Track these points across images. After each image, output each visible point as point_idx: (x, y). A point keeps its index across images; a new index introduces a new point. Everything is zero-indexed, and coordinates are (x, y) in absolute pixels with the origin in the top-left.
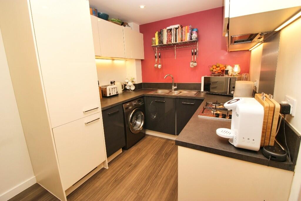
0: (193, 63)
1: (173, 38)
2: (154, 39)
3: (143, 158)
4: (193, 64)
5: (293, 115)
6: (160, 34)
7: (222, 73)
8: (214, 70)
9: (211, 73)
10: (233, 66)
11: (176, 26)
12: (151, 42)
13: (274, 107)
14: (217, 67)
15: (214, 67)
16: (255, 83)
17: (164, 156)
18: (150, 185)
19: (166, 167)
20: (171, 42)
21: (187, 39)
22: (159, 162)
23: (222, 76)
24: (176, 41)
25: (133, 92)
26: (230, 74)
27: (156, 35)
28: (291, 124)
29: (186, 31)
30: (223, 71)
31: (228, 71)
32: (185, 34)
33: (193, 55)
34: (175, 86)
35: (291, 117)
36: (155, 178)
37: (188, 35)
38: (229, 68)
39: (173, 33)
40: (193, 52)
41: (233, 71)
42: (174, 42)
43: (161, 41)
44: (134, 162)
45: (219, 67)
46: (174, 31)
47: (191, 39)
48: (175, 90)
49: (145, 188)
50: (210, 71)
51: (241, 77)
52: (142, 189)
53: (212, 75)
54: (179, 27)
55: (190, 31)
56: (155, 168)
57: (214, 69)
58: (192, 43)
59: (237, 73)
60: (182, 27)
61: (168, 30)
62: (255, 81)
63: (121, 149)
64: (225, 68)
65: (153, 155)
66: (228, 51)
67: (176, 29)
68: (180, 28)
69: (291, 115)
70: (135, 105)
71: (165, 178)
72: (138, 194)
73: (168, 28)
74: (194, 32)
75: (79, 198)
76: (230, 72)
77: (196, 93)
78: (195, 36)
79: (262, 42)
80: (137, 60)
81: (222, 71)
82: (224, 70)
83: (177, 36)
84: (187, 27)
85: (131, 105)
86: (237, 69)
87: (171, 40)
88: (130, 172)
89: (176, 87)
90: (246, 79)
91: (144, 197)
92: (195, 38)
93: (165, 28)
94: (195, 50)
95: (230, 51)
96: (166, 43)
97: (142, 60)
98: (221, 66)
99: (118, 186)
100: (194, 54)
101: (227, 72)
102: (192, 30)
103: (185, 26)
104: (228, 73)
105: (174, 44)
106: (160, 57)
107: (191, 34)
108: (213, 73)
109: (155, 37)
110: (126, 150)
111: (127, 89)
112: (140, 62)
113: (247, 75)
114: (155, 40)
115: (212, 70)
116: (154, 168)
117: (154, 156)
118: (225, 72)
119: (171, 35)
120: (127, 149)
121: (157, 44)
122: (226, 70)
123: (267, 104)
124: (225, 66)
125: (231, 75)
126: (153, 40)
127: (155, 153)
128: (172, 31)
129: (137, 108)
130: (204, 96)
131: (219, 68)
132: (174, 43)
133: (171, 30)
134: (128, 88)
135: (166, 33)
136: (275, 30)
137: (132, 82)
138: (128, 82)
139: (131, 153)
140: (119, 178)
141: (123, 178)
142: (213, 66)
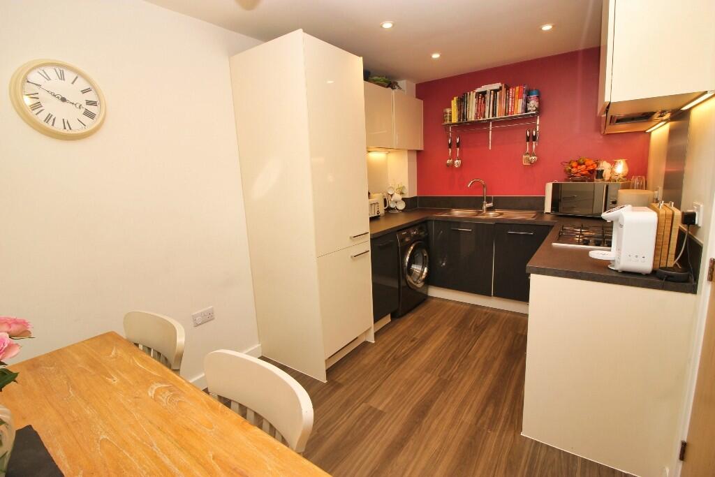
0: (528, 156)
1: (488, 109)
2: (448, 110)
3: (433, 331)
4: (527, 159)
5: (700, 225)
6: (462, 102)
7: (590, 176)
8: (574, 170)
9: (566, 176)
10: (613, 163)
11: (496, 86)
12: (443, 116)
13: (673, 215)
14: (580, 164)
15: (574, 164)
16: (657, 192)
17: (472, 330)
18: (457, 368)
19: (481, 345)
20: (484, 117)
21: (519, 111)
22: (466, 339)
23: (589, 181)
24: (494, 114)
25: (403, 214)
26: (607, 178)
27: (454, 103)
28: (697, 238)
29: (517, 96)
30: (591, 172)
31: (602, 171)
32: (514, 103)
33: (528, 140)
34: (488, 203)
35: (697, 227)
36: (464, 358)
37: (520, 103)
38: (605, 166)
39: (488, 98)
40: (528, 135)
41: (612, 172)
42: (491, 115)
43: (462, 114)
44: (418, 336)
45: (584, 164)
46: (492, 96)
47: (526, 111)
48: (489, 209)
49: (450, 371)
50: (565, 171)
51: (629, 183)
52: (444, 371)
53: (569, 180)
54: (501, 88)
55: (524, 96)
56: (461, 345)
57: (572, 168)
58: (528, 119)
59: (621, 176)
60: (508, 89)
61: (479, 93)
62: (657, 189)
63: (390, 315)
64: (596, 165)
65: (450, 328)
66: (602, 132)
67: (496, 91)
68: (504, 89)
69: (697, 225)
70: (415, 236)
71: (482, 360)
72: (439, 376)
73: (479, 90)
74: (533, 96)
75: (341, 376)
76: (607, 174)
77: (534, 215)
78: (533, 104)
79: (667, 121)
80: (410, 151)
81: (589, 171)
82: (593, 170)
83: (498, 104)
84: (517, 88)
85: (408, 235)
86: (621, 168)
87: (485, 112)
88: (415, 349)
89: (491, 204)
90: (640, 187)
91: (451, 380)
92: (534, 109)
93: (473, 90)
94: (534, 132)
95: (606, 133)
96: (473, 119)
97: (418, 152)
98: (589, 162)
99: (402, 366)
100: (531, 139)
101: (600, 174)
102: (529, 93)
103: (514, 87)
104: (603, 175)
105: (489, 120)
106: (458, 145)
107: (527, 101)
108: (570, 176)
109: (450, 106)
110: (398, 318)
111: (392, 209)
112: (414, 156)
113: (642, 179)
114: (451, 113)
115: (570, 170)
116: (459, 346)
117: (452, 329)
118: (596, 173)
119: (484, 102)
120: (400, 317)
121: (455, 120)
122: (599, 169)
123: (662, 212)
124: (596, 163)
125: (609, 180)
126: (446, 113)
127: (455, 325)
128: (487, 96)
129: (417, 242)
130: (552, 219)
131: (583, 166)
132: (491, 118)
133: (484, 93)
134: (392, 206)
135: (475, 100)
136: (682, 107)
137: (402, 193)
138: (392, 195)
139: (409, 323)
140: (398, 355)
141: (406, 356)
142: (570, 163)
